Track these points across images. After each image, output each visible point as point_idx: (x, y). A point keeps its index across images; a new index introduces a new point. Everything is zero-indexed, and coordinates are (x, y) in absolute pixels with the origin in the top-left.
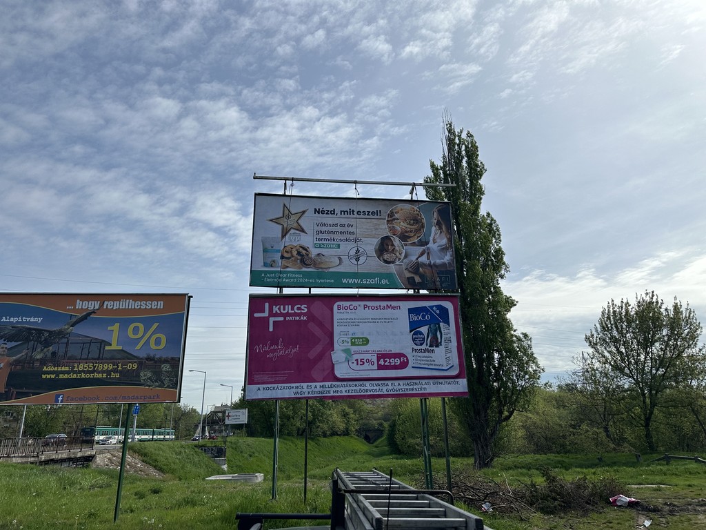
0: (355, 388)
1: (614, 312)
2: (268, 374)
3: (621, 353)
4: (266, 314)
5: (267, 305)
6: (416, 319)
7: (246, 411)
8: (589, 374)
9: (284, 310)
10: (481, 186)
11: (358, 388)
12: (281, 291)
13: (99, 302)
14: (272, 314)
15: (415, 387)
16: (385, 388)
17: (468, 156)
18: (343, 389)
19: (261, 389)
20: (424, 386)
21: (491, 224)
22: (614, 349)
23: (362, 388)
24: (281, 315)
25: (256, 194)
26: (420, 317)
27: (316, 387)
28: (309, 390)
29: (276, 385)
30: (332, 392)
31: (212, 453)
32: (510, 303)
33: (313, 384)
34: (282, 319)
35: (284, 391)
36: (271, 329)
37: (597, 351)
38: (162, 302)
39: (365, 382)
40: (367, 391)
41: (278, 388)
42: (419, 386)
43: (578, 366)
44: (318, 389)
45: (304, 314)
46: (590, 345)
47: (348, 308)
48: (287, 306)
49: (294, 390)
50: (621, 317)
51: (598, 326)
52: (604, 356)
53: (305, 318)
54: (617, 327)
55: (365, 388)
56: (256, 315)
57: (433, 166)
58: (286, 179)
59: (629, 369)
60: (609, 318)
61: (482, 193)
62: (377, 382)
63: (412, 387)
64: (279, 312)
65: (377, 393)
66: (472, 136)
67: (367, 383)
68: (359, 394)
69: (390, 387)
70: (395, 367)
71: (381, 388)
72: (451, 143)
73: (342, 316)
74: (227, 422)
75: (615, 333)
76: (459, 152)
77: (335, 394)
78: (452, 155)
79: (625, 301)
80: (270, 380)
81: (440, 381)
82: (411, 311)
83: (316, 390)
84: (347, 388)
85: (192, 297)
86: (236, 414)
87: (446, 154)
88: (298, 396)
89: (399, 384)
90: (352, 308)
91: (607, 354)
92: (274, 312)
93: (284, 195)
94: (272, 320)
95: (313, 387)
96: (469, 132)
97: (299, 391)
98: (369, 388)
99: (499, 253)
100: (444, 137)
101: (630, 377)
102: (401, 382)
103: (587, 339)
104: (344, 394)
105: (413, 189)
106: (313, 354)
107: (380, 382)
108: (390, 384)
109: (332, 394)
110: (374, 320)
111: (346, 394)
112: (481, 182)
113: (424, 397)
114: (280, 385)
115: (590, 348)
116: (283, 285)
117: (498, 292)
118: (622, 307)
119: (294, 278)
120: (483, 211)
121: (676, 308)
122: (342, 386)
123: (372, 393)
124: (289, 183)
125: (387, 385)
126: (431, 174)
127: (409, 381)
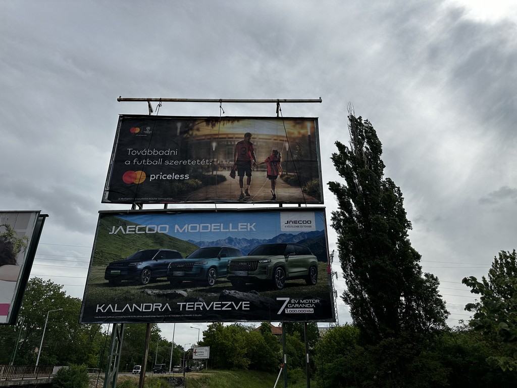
7: (208, 348)
25: (120, 116)
31: (173, 382)
58: (149, 100)
61: (384, 166)
74: (194, 357)
85: (47, 216)
86: (202, 351)
93: (150, 116)
112: (381, 157)
116: (142, 201)
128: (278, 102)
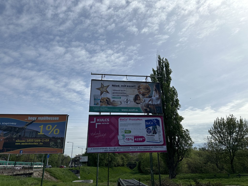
0: (126, 149)
1: (219, 122)
2: (95, 144)
3: (221, 137)
4: (95, 122)
5: (95, 119)
6: (148, 124)
7: (87, 157)
8: (210, 144)
9: (101, 120)
10: (170, 77)
11: (127, 149)
12: (100, 114)
13: (36, 118)
14: (97, 122)
15: (148, 149)
16: (137, 149)
17: (166, 67)
18: (122, 149)
19: (93, 149)
20: (151, 148)
21: (174, 90)
22: (219, 135)
23: (129, 149)
24: (100, 122)
25: (92, 80)
26: (149, 123)
27: (112, 148)
28: (110, 150)
29: (98, 148)
30: (118, 150)
31: (75, 172)
32: (181, 119)
33: (111, 147)
34: (100, 124)
35: (100, 150)
36: (96, 127)
37: (213, 136)
38: (58, 118)
39: (130, 147)
40: (130, 150)
41: (98, 149)
42: (149, 148)
43: (206, 141)
44: (113, 149)
45: (108, 122)
46: (210, 134)
47: (124, 120)
48: (102, 119)
49: (104, 150)
50: (221, 124)
51: (213, 127)
52: (215, 138)
53: (108, 123)
54: (220, 127)
55: (130, 149)
56: (91, 122)
57: (153, 70)
58: (102, 75)
59: (224, 142)
60: (217, 124)
61: (171, 80)
62: (134, 147)
63: (146, 149)
64: (99, 121)
65: (134, 151)
66: (167, 60)
67: (131, 147)
68: (128, 151)
69: (139, 149)
70: (141, 141)
71: (135, 149)
72: (159, 62)
73: (121, 123)
74: (80, 161)
75: (219, 129)
76: (163, 66)
77: (119, 151)
78: (160, 66)
79: (222, 118)
80: (96, 146)
81: (157, 146)
82: (146, 121)
83: (112, 149)
84: (123, 149)
85: (69, 116)
86: (84, 158)
87: (158, 66)
88: (106, 152)
89: (142, 148)
90: (125, 119)
91: (216, 137)
92: (98, 121)
93: (102, 80)
94: (97, 124)
95: (111, 148)
96: (166, 59)
97: (106, 150)
98: (131, 149)
99: (177, 101)
100: (157, 60)
101: (225, 145)
102: (143, 147)
103: (209, 131)
104: (122, 151)
105: (146, 78)
106: (111, 136)
107: (135, 147)
108: (139, 148)
109: (118, 151)
110: (133, 124)
111: (123, 151)
112: (170, 76)
113: (151, 152)
114: (99, 148)
115: (210, 135)
116: (100, 112)
117: (177, 114)
118: (221, 120)
119: (105, 109)
120: (171, 86)
121: (241, 120)
122: (121, 148)
123: (132, 151)
124: (103, 76)
125: (138, 148)
126: (153, 73)
127: (146, 147)
128: (147, 77)
